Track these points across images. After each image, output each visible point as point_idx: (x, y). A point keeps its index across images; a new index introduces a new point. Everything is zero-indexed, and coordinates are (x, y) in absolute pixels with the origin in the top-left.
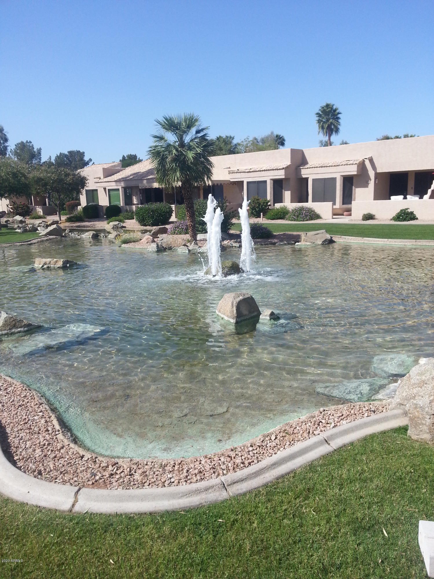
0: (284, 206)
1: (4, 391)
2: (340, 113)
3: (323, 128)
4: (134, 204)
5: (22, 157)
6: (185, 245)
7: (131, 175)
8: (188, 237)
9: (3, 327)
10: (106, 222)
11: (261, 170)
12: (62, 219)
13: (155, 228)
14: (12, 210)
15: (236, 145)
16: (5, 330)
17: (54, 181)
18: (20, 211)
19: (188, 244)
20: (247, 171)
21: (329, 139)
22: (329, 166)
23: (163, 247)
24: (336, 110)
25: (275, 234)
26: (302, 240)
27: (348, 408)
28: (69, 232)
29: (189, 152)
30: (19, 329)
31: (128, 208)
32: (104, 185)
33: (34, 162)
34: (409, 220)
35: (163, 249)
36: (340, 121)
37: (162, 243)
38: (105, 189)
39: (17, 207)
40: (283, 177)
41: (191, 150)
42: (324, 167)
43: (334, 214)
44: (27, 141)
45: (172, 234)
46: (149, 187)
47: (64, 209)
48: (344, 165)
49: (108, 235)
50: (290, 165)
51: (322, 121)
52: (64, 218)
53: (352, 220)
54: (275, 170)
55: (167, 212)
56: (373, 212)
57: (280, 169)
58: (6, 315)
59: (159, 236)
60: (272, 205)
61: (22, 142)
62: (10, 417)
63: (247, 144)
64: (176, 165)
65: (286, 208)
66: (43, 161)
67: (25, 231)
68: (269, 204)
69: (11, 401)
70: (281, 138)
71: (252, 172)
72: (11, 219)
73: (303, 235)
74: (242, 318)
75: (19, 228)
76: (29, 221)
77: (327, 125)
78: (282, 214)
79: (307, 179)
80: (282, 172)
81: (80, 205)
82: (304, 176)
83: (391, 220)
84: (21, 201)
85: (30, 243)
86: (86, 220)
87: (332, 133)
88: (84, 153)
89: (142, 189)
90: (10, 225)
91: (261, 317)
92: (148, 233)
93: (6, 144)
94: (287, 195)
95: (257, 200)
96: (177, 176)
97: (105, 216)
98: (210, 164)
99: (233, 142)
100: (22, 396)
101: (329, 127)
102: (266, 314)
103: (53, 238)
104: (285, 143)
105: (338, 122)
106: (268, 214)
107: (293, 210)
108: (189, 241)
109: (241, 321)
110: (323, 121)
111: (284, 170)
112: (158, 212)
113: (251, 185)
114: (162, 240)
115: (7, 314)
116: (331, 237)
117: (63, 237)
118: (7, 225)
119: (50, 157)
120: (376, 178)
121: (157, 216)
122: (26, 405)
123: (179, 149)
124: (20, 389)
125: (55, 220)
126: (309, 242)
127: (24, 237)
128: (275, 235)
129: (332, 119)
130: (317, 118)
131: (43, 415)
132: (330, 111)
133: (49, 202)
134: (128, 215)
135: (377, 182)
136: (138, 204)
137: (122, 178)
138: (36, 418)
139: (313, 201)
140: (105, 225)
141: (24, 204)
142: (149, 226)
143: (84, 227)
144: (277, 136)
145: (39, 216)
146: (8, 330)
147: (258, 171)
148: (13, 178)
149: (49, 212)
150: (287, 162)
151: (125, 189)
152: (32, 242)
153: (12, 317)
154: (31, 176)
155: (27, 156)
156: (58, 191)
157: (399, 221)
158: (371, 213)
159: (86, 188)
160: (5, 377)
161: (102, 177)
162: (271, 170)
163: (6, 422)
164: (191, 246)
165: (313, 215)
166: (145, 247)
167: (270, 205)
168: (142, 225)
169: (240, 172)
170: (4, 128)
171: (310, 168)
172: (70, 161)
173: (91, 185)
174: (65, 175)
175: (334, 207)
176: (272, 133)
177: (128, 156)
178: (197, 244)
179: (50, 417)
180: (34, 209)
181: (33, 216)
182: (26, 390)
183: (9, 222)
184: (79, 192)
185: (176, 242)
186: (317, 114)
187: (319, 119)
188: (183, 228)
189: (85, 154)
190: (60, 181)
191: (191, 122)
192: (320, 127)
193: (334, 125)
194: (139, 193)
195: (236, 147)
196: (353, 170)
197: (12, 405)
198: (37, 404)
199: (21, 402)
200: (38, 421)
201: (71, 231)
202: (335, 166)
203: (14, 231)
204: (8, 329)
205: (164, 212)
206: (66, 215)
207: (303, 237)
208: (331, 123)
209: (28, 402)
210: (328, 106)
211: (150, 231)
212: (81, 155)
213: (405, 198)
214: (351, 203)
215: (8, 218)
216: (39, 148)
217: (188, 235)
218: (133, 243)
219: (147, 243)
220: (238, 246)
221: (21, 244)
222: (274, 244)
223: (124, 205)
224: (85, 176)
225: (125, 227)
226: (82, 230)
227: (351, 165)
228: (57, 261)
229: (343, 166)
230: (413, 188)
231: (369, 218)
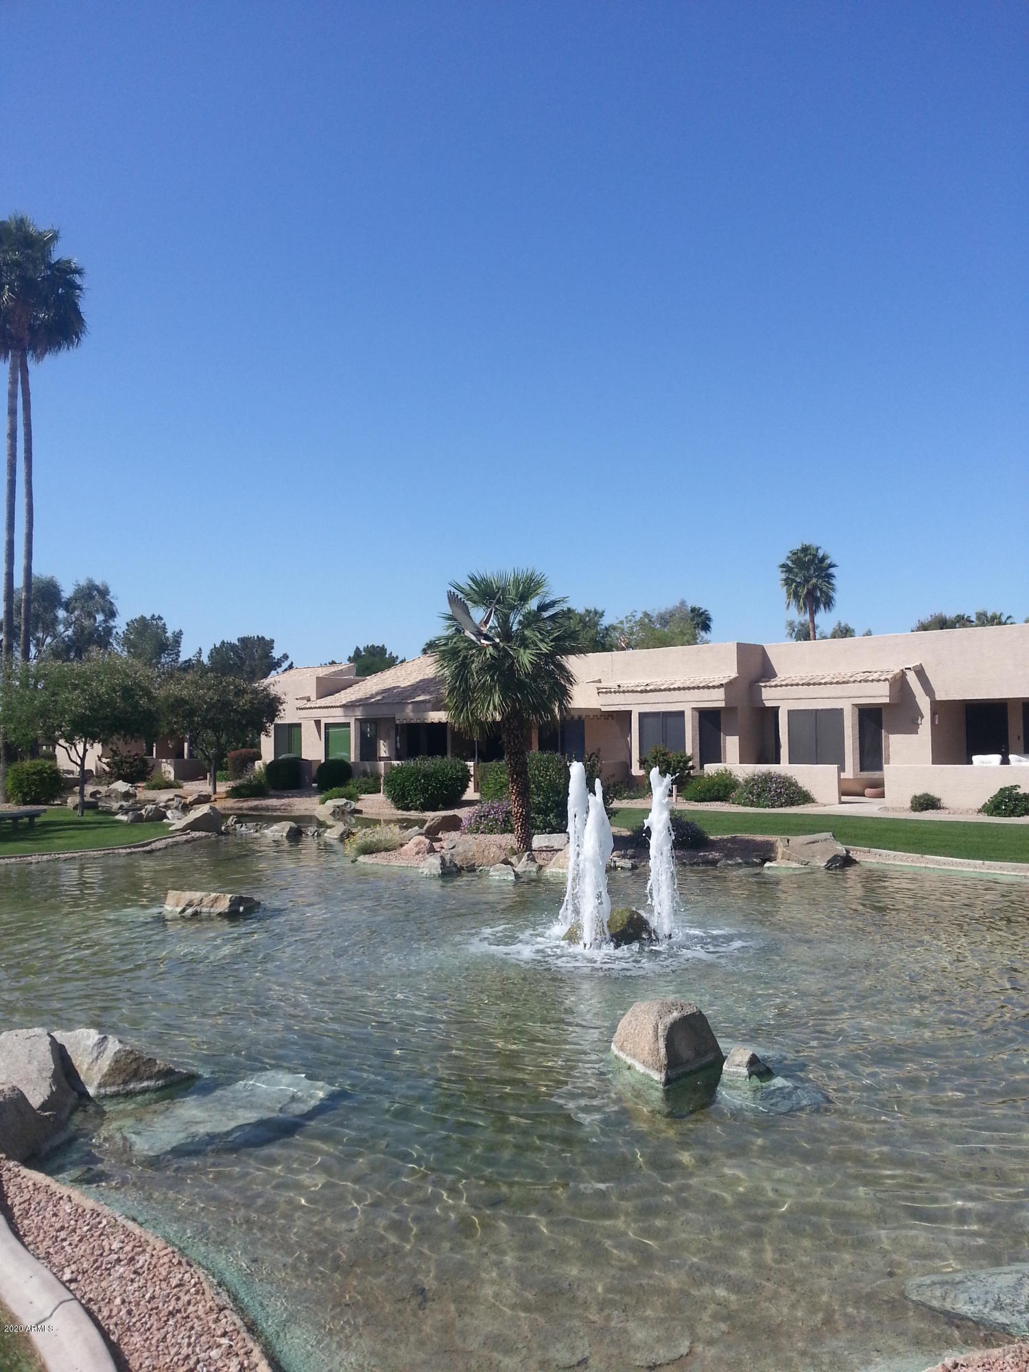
0: (726, 771)
1: (128, 1264)
2: (834, 566)
3: (796, 595)
4: (381, 759)
5: (139, 651)
6: (506, 862)
7: (377, 694)
8: (510, 840)
9: (110, 1075)
10: (316, 799)
11: (672, 687)
12: (218, 790)
13: (432, 816)
14: (107, 769)
15: (606, 629)
16: (113, 1084)
17: (212, 706)
18: (126, 770)
19: (514, 860)
20: (639, 689)
21: (812, 620)
22: (825, 684)
23: (455, 865)
24: (823, 559)
25: (712, 838)
26: (779, 856)
27: (1016, 1360)
28: (236, 823)
29: (522, 651)
30: (145, 1084)
31: (368, 766)
32: (317, 714)
33: (163, 660)
34: (1022, 815)
35: (454, 869)
36: (833, 582)
37: (452, 855)
38: (318, 723)
39: (122, 762)
40: (722, 704)
41: (526, 647)
42: (814, 684)
43: (843, 793)
44: (154, 616)
45: (472, 832)
46: (419, 721)
47: (220, 767)
48: (860, 682)
49: (325, 832)
50: (735, 679)
51: (793, 581)
52: (223, 787)
53: (886, 809)
54: (703, 687)
55: (457, 778)
56: (935, 793)
57: (714, 687)
58: (118, 1046)
59: (440, 835)
60: (698, 767)
61: (143, 618)
62: (149, 1350)
63: (632, 628)
64: (492, 680)
65: (731, 774)
66: (183, 657)
67: (138, 819)
68: (690, 764)
69: (147, 1296)
70: (702, 613)
71: (651, 691)
72: (103, 789)
73: (779, 841)
74: (680, 1070)
75: (125, 811)
76: (143, 794)
77: (805, 591)
78: (722, 789)
79: (775, 710)
80: (720, 694)
81: (260, 758)
82: (768, 704)
83: (980, 811)
84: (131, 748)
85: (148, 848)
86: (272, 792)
87: (818, 607)
88: (272, 641)
89: (402, 725)
90: (104, 805)
91: (725, 1067)
92: (417, 828)
93: (112, 623)
94: (732, 745)
95: (663, 755)
96: (494, 704)
97: (315, 785)
98: (569, 677)
99: (601, 622)
100: (174, 1282)
101: (810, 593)
102: (738, 1059)
103: (200, 838)
104: (712, 625)
105: (830, 584)
106: (689, 787)
107: (746, 781)
108: (514, 852)
109: (679, 1078)
110: (795, 581)
111: (722, 690)
112: (437, 778)
113: (646, 721)
114: (454, 847)
115: (120, 1042)
116: (848, 852)
117: (222, 833)
118: (97, 803)
119: (200, 650)
120: (933, 714)
121: (435, 788)
122: (185, 1310)
123: (501, 644)
124: (166, 1259)
125: (204, 793)
126: (796, 861)
127: (136, 833)
128: (713, 841)
129: (816, 577)
130: (783, 576)
131: (231, 1346)
132: (811, 562)
133: (190, 751)
134: (365, 783)
135: (937, 723)
136: (389, 759)
137: (361, 700)
138: (214, 1353)
139: (792, 761)
140: (314, 807)
141: (137, 755)
142: (416, 809)
143: (267, 809)
144: (693, 610)
145: (167, 782)
146: (119, 1085)
147: (665, 690)
148: (123, 698)
149: (188, 773)
150: (730, 672)
151: (361, 722)
152: (153, 846)
153: (132, 1052)
154: (160, 693)
155: (149, 647)
156: (216, 729)
157: (999, 815)
158: (932, 794)
159: (278, 721)
160: (124, 1222)
161: (313, 697)
162: (693, 688)
163: (141, 1364)
164: (522, 865)
165: (794, 793)
166: (414, 863)
167: (692, 768)
168: (399, 809)
169: (624, 692)
170: (110, 589)
171: (781, 686)
172: (241, 658)
173: (287, 715)
174: (236, 693)
175: (843, 776)
176: (683, 603)
177: (367, 649)
178: (533, 860)
179: (248, 1353)
180: (157, 766)
181: (153, 782)
182: (180, 1263)
183: (99, 796)
184: (261, 729)
185: (486, 853)
186: (783, 566)
187: (788, 578)
188: (498, 819)
189: (275, 645)
190: (224, 706)
191: (528, 587)
192: (789, 595)
193: (821, 590)
194: (393, 733)
195: (607, 634)
196: (880, 694)
197: (152, 1309)
198: (211, 1309)
199: (173, 1302)
200: (220, 1364)
201: (242, 818)
202: (837, 683)
203: (112, 818)
204: (120, 1082)
205: (451, 778)
206: (227, 780)
207: (780, 849)
208: (815, 587)
209: (189, 1303)
210: (805, 550)
211: (421, 823)
212: (266, 645)
213: (1005, 761)
214: (880, 768)
215: (96, 785)
216: (177, 630)
217: (509, 836)
218: (383, 853)
219: (418, 853)
220: (629, 866)
221: (129, 850)
222: (713, 863)
223: (358, 760)
224: (280, 694)
225: (360, 812)
226: (265, 818)
227: (875, 683)
228: (216, 900)
229: (857, 684)
230: (1022, 738)
231: (927, 804)
